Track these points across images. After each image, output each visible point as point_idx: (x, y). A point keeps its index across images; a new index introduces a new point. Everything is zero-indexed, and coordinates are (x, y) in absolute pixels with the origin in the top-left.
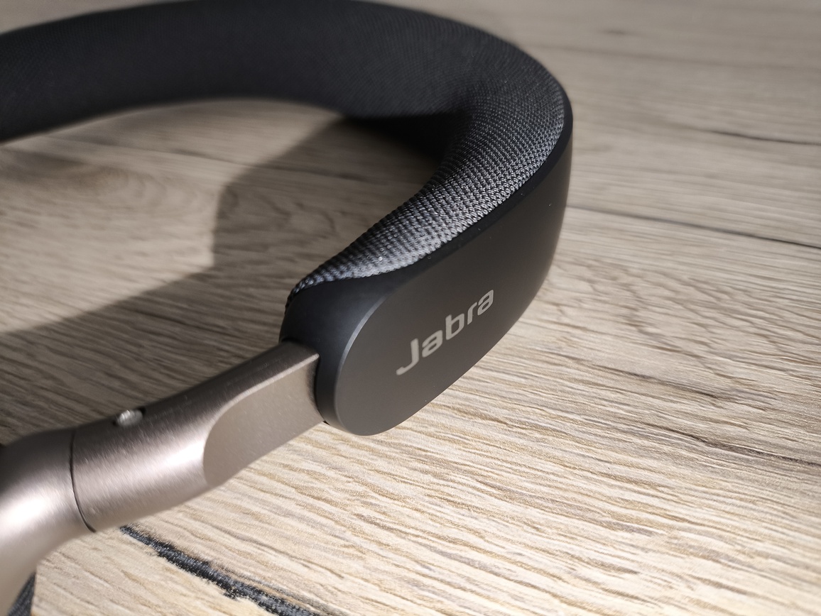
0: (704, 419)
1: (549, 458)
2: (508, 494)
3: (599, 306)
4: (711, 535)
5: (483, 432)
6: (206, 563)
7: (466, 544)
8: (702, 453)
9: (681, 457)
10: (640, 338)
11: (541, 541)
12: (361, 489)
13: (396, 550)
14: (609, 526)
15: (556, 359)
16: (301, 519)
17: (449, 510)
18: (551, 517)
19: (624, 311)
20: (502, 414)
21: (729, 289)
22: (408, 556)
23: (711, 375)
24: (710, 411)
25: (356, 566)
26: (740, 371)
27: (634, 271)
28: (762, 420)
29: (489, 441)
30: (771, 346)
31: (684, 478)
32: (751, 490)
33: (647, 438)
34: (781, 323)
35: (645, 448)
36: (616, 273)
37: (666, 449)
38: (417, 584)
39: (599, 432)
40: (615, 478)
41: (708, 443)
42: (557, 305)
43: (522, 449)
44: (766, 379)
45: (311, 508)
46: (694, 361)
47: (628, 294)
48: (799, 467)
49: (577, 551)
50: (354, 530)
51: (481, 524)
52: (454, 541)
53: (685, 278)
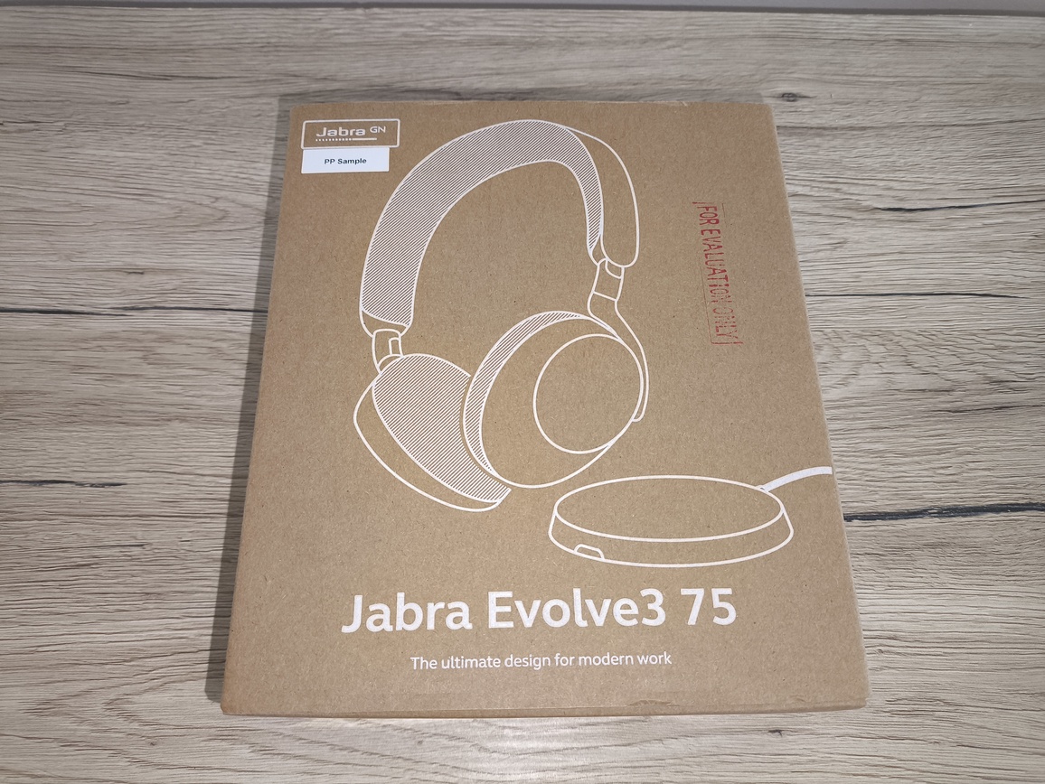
0: (949, 402)
1: (911, 437)
2: (906, 455)
3: (893, 359)
4: (966, 446)
5: (885, 434)
7: (903, 477)
8: (953, 417)
9: (948, 421)
10: (914, 371)
11: (922, 467)
12: (861, 471)
13: (885, 487)
14: (938, 454)
15: (892, 392)
16: (850, 489)
17: (891, 467)
18: (921, 458)
19: (903, 358)
20: (886, 424)
21: (934, 333)
22: (889, 487)
23: (943, 381)
24: (948, 398)
25: (877, 496)
26: (952, 376)
27: (897, 333)
28: (967, 396)
29: (889, 437)
30: (958, 359)
31: (951, 428)
32: (972, 425)
33: (934, 417)
34: (958, 346)
35: (936, 421)
36: (891, 337)
37: (942, 419)
38: (897, 494)
39: (920, 420)
40: (933, 436)
41: (953, 412)
42: (877, 363)
43: (901, 436)
44: (961, 377)
45: (853, 484)
46: (936, 376)
47: (900, 348)
48: (983, 412)
49: (933, 466)
50: (868, 486)
51: (903, 468)
52: (899, 477)
53: (916, 331)
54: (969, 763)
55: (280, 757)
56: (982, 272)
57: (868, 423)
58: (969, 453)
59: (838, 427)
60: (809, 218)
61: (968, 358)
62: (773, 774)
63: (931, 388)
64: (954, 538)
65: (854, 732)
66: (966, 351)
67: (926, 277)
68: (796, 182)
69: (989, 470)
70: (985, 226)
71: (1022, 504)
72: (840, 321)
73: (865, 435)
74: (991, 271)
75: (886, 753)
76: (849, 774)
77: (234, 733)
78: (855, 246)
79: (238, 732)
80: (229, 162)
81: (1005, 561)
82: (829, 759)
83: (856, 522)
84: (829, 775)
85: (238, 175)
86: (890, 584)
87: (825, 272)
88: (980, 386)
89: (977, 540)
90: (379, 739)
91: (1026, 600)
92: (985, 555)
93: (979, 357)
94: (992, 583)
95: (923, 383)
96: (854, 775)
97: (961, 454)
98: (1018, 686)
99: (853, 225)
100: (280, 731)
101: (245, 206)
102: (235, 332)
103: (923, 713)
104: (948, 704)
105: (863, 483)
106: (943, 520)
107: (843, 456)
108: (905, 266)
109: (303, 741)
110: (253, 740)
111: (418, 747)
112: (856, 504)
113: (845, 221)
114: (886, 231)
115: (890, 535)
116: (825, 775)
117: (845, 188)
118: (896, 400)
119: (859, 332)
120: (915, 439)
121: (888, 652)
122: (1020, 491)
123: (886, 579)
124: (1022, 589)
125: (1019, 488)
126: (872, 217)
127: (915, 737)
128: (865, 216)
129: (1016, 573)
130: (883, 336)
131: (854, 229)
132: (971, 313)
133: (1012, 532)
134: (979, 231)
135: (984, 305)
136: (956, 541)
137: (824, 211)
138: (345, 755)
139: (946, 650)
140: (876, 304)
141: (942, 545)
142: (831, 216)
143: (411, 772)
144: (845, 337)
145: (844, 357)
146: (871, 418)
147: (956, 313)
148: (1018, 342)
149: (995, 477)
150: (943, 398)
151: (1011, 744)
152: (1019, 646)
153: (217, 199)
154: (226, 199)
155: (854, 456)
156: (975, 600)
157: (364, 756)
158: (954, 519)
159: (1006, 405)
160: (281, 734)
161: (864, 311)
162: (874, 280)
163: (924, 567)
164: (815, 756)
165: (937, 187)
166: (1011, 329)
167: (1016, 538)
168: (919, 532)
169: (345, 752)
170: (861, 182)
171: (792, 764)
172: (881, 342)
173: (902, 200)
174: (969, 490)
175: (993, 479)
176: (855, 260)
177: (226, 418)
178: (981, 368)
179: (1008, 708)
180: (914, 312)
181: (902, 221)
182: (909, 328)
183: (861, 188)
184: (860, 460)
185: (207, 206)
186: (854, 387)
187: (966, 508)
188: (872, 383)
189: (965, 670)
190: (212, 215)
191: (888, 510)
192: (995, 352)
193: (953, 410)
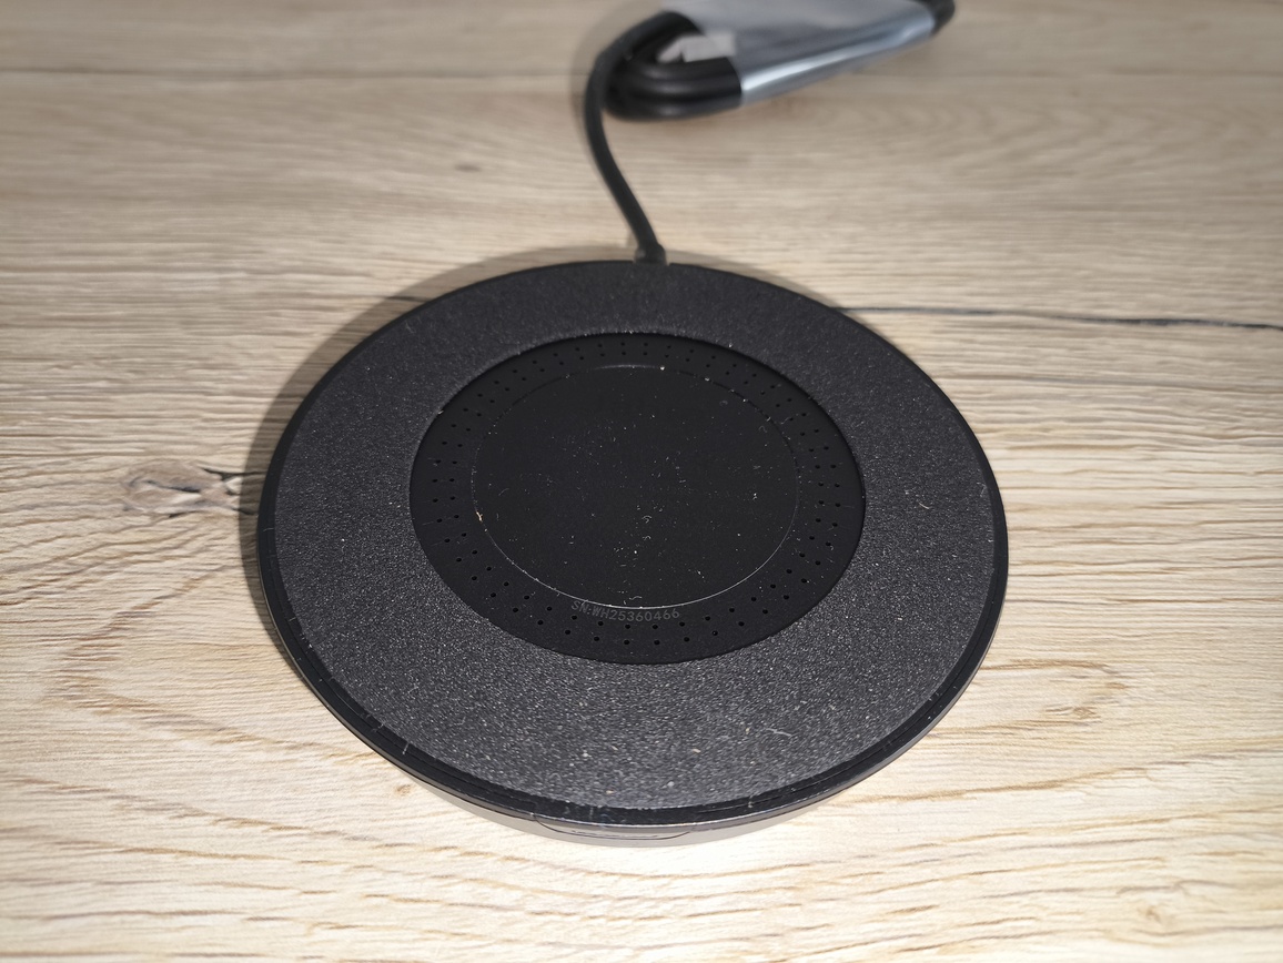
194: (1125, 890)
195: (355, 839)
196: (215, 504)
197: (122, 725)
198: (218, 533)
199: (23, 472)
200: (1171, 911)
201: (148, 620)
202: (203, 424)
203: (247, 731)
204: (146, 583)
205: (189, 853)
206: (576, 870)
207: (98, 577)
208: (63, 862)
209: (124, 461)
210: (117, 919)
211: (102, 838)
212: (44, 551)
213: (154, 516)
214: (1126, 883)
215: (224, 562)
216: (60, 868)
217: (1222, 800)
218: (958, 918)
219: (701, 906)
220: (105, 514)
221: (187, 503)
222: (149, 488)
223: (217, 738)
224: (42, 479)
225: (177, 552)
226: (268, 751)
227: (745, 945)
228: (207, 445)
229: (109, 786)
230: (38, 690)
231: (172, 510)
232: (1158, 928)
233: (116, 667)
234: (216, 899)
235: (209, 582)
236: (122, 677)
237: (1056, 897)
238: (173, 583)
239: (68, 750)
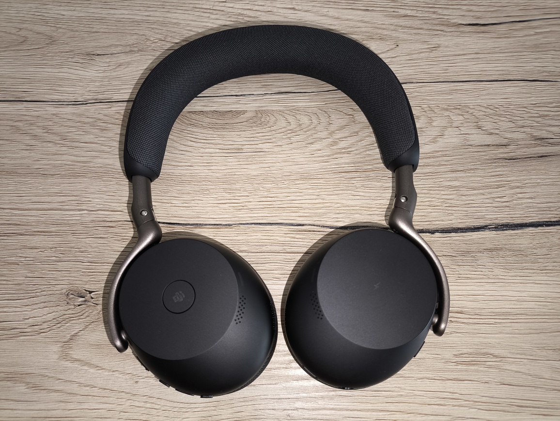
0: (505, 153)
1: (478, 176)
2: (474, 189)
3: (469, 124)
4: (516, 183)
5: (460, 175)
6: (422, 230)
7: (471, 203)
8: (508, 163)
9: (504, 165)
10: (482, 132)
11: (485, 197)
12: (442, 200)
13: (459, 211)
14: (497, 188)
15: (467, 147)
16: (435, 212)
17: (464, 197)
18: (485, 191)
19: (475, 124)
20: (461, 168)
21: (497, 106)
22: (461, 211)
23: (502, 139)
24: (506, 150)
25: (453, 217)
26: (509, 135)
27: (472, 107)
28: (518, 149)
30: (513, 124)
31: (506, 171)
32: (521, 169)
33: (495, 163)
34: (514, 115)
35: (496, 166)
36: (468, 110)
37: (501, 164)
38: (467, 215)
39: (485, 165)
40: (493, 176)
41: (508, 160)
42: (457, 127)
43: (471, 176)
44: (515, 136)
45: (435, 209)
46: (497, 136)
47: (474, 117)
48: (529, 159)
49: (493, 196)
50: (447, 210)
51: (472, 198)
52: (469, 204)
53: (485, 105)
54: (508, 396)
55: (45, 391)
56: (531, 65)
57: (449, 168)
58: (518, 187)
59: (428, 171)
60: (415, 31)
61: (520, 123)
62: (373, 404)
63: (494, 143)
64: (505, 245)
65: (430, 376)
66: (519, 118)
67: (493, 69)
68: (407, 8)
69: (532, 198)
70: (537, 33)
71: (554, 222)
72: (433, 100)
73: (446, 176)
74: (539, 64)
75: (451, 390)
76: (425, 404)
77: (16, 376)
78: (445, 49)
79: (19, 376)
80: (29, 5)
81: (540, 260)
82: (412, 394)
83: (437, 234)
84: (411, 405)
85: (35, 13)
86: (460, 276)
87: (424, 67)
88: (528, 142)
89: (521, 246)
90: (110, 379)
91: (553, 286)
92: (526, 256)
93: (528, 123)
94: (530, 275)
95: (489, 140)
96: (429, 405)
97: (513, 188)
98: (545, 344)
99: (444, 36)
100: (46, 374)
101: (38, 33)
102: (28, 115)
103: (478, 363)
104: (496, 357)
105: (443, 208)
106: (499, 232)
107: (431, 190)
108: (479, 62)
109: (61, 381)
110: (28, 380)
111: (135, 385)
112: (438, 222)
113: (439, 32)
114: (467, 39)
115: (461, 243)
116: (409, 405)
117: (440, 11)
118: (469, 152)
119: (445, 107)
120: (481, 178)
121: (456, 321)
122: (552, 213)
123: (457, 272)
124: (550, 279)
125: (552, 211)
126: (457, 30)
127: (472, 379)
128: (453, 29)
129: (547, 268)
130: (461, 108)
131: (445, 38)
132: (523, 93)
133: (546, 240)
134: (532, 38)
135: (533, 88)
136: (507, 247)
137: (425, 27)
138: (87, 390)
139: (496, 321)
140: (459, 88)
141: (496, 249)
142: (430, 29)
143: (130, 401)
144: (436, 111)
145: (434, 124)
146: (450, 165)
147: (513, 93)
148: (556, 112)
149: (535, 203)
150: (502, 150)
151: (538, 383)
152: (547, 317)
153: (20, 29)
154: (27, 29)
155: (438, 190)
156: (518, 286)
157: (100, 391)
158: (506, 231)
159: (546, 155)
160: (47, 376)
161: (451, 92)
162: (457, 72)
163: (483, 264)
164: (402, 392)
165: (505, 8)
166: (552, 103)
167: (548, 244)
168: (481, 241)
169: (88, 388)
170: (451, 7)
171: (386, 398)
172: (461, 113)
173: (479, 18)
174: (517, 212)
175: (534, 205)
176: (445, 58)
177: (19, 171)
178: (529, 130)
179: (537, 358)
180: (484, 92)
181: (478, 32)
182: (480, 104)
183: (451, 11)
184: (442, 192)
185: (14, 34)
186: (441, 143)
187: (514, 224)
188: (453, 141)
189: (509, 334)
190: (17, 40)
191: (460, 226)
192: (539, 119)
193: (509, 158)
194: (285, 410)
195: (128, 393)
196: (89, 301)
197: (76, 366)
198: (91, 311)
199: (40, 291)
200: (293, 415)
201: (78, 337)
202: (82, 274)
203: (103, 367)
204: (76, 327)
205: (95, 396)
206: (172, 401)
207: (64, 325)
208: (70, 398)
209: (64, 287)
210: (82, 410)
211: (77, 393)
212: (50, 317)
213: (75, 305)
214: (285, 408)
215: (93, 320)
216: (69, 399)
217: (314, 389)
218: (248, 414)
219: (196, 410)
220: (62, 305)
221: (82, 301)
222: (72, 296)
223: (97, 369)
224: (45, 293)
225: (82, 317)
226: (108, 372)
227: (203, 418)
228: (84, 281)
229: (76, 380)
230: (56, 356)
231: (79, 304)
232: (289, 418)
233: (73, 350)
234: (101, 406)
235: (90, 326)
236: (75, 353)
237: (269, 410)
238: (82, 327)
239: (66, 372)
